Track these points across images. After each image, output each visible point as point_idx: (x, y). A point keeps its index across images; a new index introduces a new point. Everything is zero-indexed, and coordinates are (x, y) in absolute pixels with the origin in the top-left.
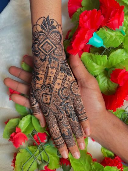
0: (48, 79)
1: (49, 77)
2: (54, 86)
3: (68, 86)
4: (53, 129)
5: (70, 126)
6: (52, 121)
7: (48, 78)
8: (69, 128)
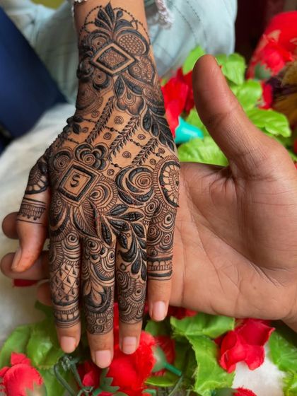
0: (102, 135)
1: (108, 131)
2: (112, 156)
3: (153, 167)
4: (58, 275)
5: (113, 280)
6: (63, 255)
7: (105, 131)
8: (110, 288)
